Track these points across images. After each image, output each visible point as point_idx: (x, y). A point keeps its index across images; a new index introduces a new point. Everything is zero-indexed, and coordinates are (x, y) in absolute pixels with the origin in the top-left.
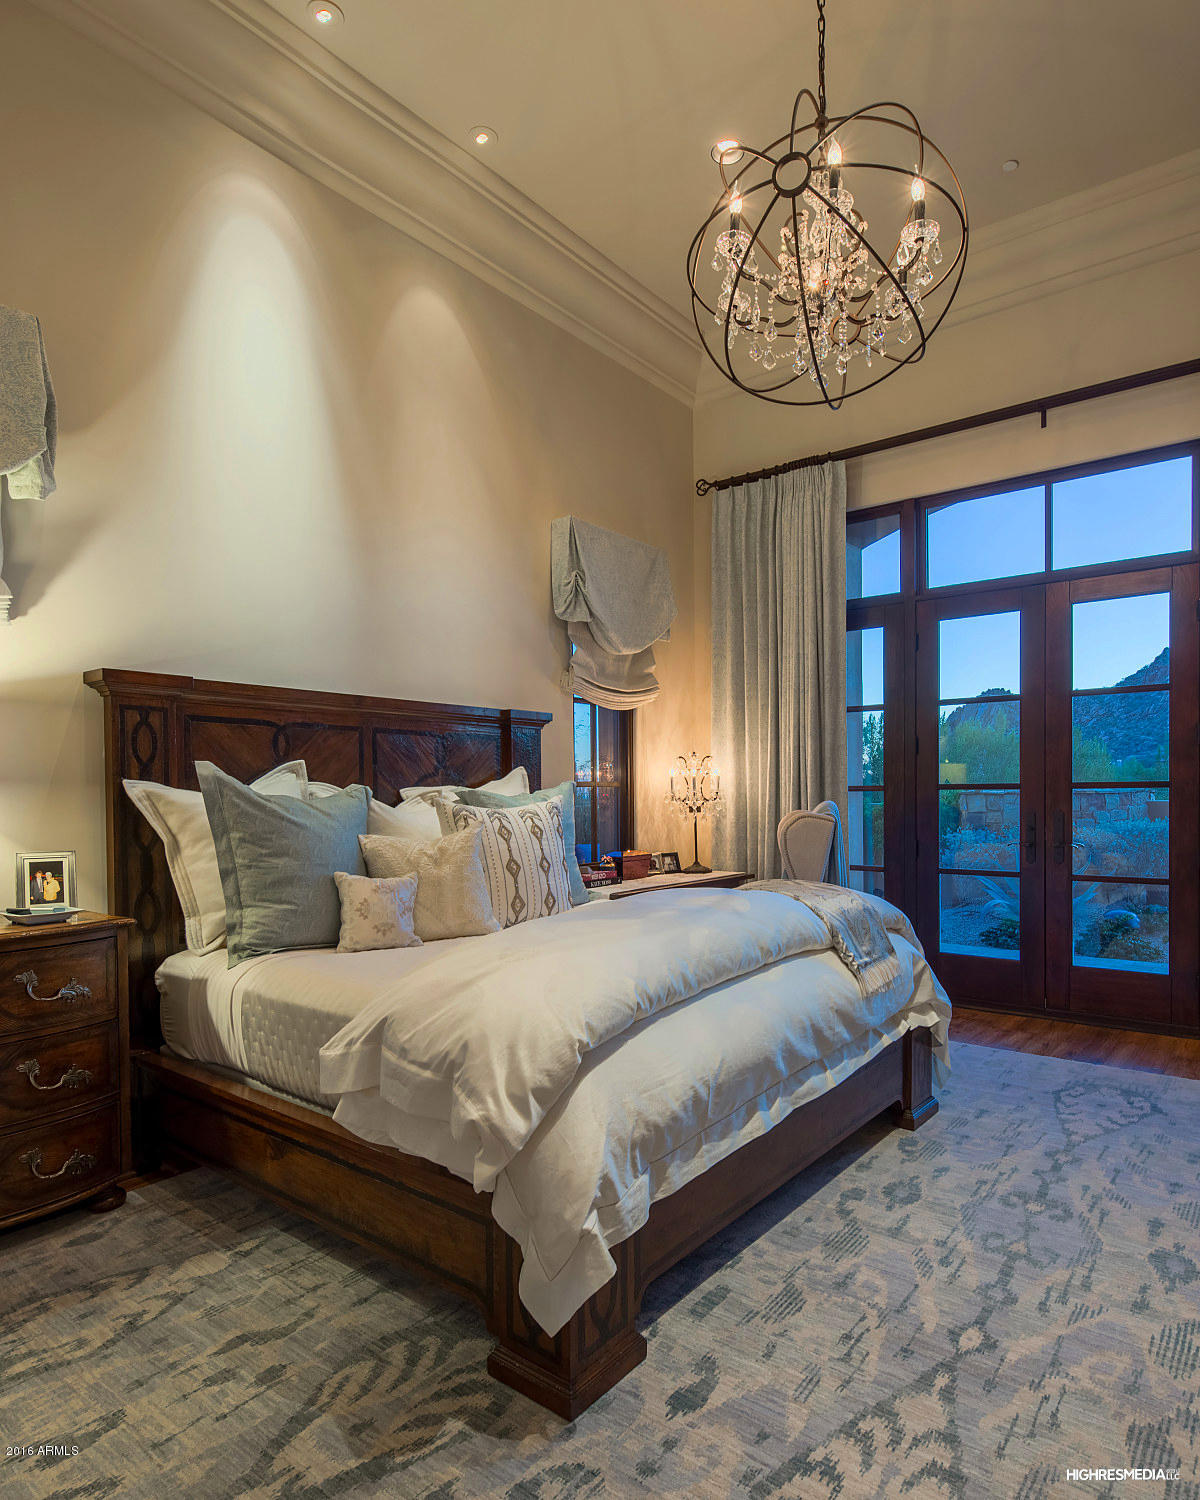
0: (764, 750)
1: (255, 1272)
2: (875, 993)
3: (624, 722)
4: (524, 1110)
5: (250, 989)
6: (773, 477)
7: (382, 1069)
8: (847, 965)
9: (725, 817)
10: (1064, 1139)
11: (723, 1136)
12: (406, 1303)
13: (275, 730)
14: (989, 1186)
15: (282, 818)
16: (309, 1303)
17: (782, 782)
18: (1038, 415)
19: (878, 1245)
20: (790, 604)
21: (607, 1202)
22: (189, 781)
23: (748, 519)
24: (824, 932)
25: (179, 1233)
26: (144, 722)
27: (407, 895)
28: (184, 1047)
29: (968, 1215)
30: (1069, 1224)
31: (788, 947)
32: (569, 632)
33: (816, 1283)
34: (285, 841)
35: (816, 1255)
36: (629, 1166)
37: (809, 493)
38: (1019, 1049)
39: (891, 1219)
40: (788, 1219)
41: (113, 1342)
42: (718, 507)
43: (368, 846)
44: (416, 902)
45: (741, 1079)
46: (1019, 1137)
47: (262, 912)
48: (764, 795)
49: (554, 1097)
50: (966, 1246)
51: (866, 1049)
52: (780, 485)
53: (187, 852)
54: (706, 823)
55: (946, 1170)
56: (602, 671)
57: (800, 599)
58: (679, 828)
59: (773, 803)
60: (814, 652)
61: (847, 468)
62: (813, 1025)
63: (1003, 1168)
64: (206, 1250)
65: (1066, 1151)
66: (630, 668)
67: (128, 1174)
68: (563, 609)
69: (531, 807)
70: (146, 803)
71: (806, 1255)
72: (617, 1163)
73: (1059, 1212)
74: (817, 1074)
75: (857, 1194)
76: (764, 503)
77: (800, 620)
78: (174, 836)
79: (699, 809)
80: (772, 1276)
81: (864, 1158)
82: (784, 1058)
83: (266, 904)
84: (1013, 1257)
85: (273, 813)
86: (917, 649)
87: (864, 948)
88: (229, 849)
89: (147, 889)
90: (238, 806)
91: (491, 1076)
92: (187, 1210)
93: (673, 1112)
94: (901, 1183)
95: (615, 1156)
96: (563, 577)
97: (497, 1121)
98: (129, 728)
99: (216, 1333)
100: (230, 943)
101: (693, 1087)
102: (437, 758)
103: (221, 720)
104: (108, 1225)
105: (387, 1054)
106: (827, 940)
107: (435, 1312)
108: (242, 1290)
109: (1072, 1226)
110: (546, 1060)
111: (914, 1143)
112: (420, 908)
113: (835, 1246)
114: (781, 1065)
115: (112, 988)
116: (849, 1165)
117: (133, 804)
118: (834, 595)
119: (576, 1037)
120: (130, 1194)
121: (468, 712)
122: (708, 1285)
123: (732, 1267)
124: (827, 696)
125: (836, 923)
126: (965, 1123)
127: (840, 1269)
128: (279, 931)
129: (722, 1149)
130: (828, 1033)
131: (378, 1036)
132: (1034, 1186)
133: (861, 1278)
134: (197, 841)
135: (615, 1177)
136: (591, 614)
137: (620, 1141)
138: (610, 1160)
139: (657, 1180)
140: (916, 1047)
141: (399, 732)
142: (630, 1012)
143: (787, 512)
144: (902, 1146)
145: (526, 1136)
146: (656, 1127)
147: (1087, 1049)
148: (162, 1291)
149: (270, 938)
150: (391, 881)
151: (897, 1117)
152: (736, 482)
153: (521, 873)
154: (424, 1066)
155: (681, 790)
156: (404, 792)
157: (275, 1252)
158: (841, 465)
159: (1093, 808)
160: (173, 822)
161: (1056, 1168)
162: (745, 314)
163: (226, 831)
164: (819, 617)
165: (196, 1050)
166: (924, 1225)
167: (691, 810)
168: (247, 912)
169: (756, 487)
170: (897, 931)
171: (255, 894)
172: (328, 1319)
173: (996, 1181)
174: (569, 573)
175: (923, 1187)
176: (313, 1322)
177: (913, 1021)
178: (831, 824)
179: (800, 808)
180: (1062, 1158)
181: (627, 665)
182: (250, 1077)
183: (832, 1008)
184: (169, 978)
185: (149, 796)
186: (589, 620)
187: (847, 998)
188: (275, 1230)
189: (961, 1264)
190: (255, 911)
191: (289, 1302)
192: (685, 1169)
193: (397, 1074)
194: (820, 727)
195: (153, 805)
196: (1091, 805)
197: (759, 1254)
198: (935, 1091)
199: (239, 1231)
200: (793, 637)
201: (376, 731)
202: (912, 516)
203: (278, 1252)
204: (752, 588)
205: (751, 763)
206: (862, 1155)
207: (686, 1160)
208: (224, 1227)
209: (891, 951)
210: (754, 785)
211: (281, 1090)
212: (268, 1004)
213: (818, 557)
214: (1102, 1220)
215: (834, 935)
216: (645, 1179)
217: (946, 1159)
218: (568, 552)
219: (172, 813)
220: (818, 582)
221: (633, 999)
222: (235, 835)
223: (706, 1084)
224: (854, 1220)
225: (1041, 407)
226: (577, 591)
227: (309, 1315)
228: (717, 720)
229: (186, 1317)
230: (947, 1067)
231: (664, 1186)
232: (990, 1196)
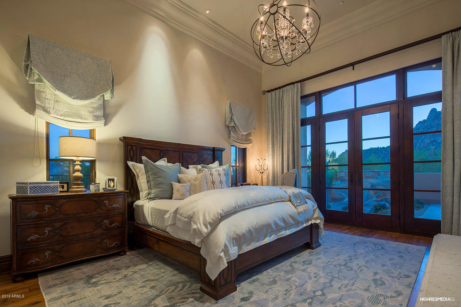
0: (280, 158)
1: (152, 269)
2: (301, 212)
3: (244, 151)
4: (207, 227)
5: (152, 206)
6: (281, 88)
7: (177, 219)
8: (293, 205)
9: (270, 175)
10: (354, 253)
11: (258, 241)
12: (184, 276)
13: (160, 151)
14: (331, 262)
15: (160, 169)
16: (162, 275)
17: (284, 166)
18: (352, 67)
19: (298, 273)
20: (286, 120)
21: (226, 250)
22: (141, 162)
23: (275, 99)
24: (287, 196)
25: (137, 260)
26: (132, 149)
27: (188, 188)
28: (139, 221)
29: (324, 268)
30: (351, 272)
31: (277, 199)
32: (230, 129)
33: (281, 279)
34: (160, 175)
35: (282, 274)
36: (232, 243)
37: (290, 92)
38: (346, 234)
39: (303, 268)
40: (277, 266)
41: (121, 279)
42: (268, 97)
43: (180, 177)
44: (190, 189)
45: (262, 228)
46: (342, 253)
47: (156, 190)
48: (279, 169)
49: (214, 225)
50: (322, 274)
51: (299, 227)
52: (283, 90)
53: (140, 178)
54: (265, 176)
55: (320, 258)
56: (238, 138)
57: (289, 119)
58: (258, 178)
59: (282, 171)
60: (292, 132)
61: (301, 85)
62: (283, 218)
63: (335, 259)
64: (142, 264)
65: (354, 256)
66: (245, 138)
67: (127, 248)
68: (228, 123)
69: (218, 169)
70: (132, 166)
71: (280, 274)
72: (229, 242)
73: (349, 269)
74: (284, 231)
75: (295, 262)
76: (279, 95)
77: (289, 124)
78: (138, 174)
79: (263, 173)
80: (270, 277)
81: (299, 255)
82: (274, 225)
83: (157, 189)
84: (334, 277)
85: (158, 168)
86: (320, 130)
87: (298, 201)
88: (149, 176)
89: (132, 186)
90: (151, 166)
91: (199, 219)
92: (139, 256)
93: (243, 233)
94: (307, 260)
95: (228, 240)
96: (228, 115)
97: (200, 229)
98: (129, 150)
99: (142, 279)
100: (149, 198)
101: (249, 227)
102: (197, 158)
103: (148, 149)
104: (122, 258)
105: (178, 215)
106: (288, 198)
107: (190, 278)
108: (148, 271)
109: (352, 272)
110: (212, 216)
111: (313, 252)
112: (191, 191)
113: (287, 272)
114: (273, 226)
115: (124, 206)
116: (294, 256)
117: (129, 166)
118: (297, 117)
119: (219, 212)
120: (127, 253)
121: (205, 147)
122: (254, 278)
123: (261, 275)
124: (296, 143)
125: (291, 195)
126: (328, 249)
127: (288, 277)
128: (159, 194)
129: (257, 244)
130: (287, 221)
131: (176, 212)
132: (344, 263)
133: (293, 279)
134: (143, 175)
135: (228, 245)
136: (235, 124)
137: (229, 237)
138: (227, 241)
139: (240, 248)
140: (314, 228)
141: (189, 152)
142: (233, 208)
143: (285, 97)
144: (309, 253)
145: (207, 233)
146: (239, 235)
147: (367, 235)
148: (132, 271)
149: (157, 196)
150: (184, 184)
151: (308, 246)
152: (272, 90)
153: (215, 184)
154: (185, 218)
155: (258, 168)
156: (189, 166)
157: (156, 265)
158: (299, 84)
159: (376, 175)
160: (137, 171)
161: (351, 259)
162: (266, 45)
163: (148, 172)
164: (293, 123)
165: (142, 222)
166: (311, 269)
167: (261, 173)
168: (152, 190)
169: (277, 91)
170: (309, 199)
171: (154, 186)
172: (166, 278)
173: (333, 261)
174: (230, 114)
175: (313, 262)
176: (163, 278)
177: (313, 222)
178: (295, 175)
179: (289, 171)
180: (353, 258)
181: (244, 137)
182: (152, 227)
183: (288, 214)
184: (136, 205)
185: (133, 165)
186: (234, 126)
187: (293, 213)
188: (157, 261)
189: (319, 278)
190: (154, 190)
191: (158, 274)
192: (247, 248)
193: (180, 220)
194: (294, 151)
195: (133, 167)
196: (376, 174)
197: (268, 273)
198: (320, 241)
199: (149, 261)
200: (287, 128)
201: (183, 152)
202: (318, 96)
203: (157, 265)
204: (276, 116)
205: (276, 161)
206: (299, 254)
207: (248, 245)
208: (146, 260)
209: (306, 203)
210: (277, 166)
211: (159, 230)
212: (156, 209)
213: (293, 108)
214: (361, 271)
215: (290, 198)
216: (236, 248)
217: (321, 256)
218: (229, 109)
219: (137, 169)
220: (293, 114)
221: (234, 205)
222: (150, 173)
223: (252, 227)
224: (294, 267)
225: (353, 65)
226: (231, 118)
227: (162, 277)
228: (268, 150)
229: (137, 276)
230: (323, 235)
231: (242, 251)
232: (331, 264)
